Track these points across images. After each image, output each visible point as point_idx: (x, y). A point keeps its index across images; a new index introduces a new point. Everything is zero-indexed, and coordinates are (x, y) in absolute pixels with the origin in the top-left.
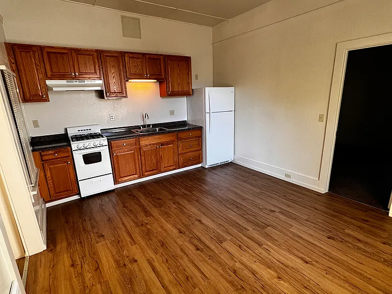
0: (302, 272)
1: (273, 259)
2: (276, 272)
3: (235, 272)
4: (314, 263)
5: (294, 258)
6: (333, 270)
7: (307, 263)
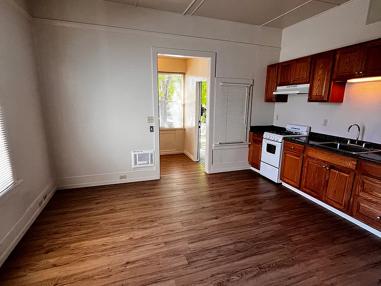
0: (124, 254)
1: (147, 244)
2: (136, 239)
3: (152, 221)
4: (123, 268)
5: (138, 257)
6: (106, 277)
7: (127, 263)
